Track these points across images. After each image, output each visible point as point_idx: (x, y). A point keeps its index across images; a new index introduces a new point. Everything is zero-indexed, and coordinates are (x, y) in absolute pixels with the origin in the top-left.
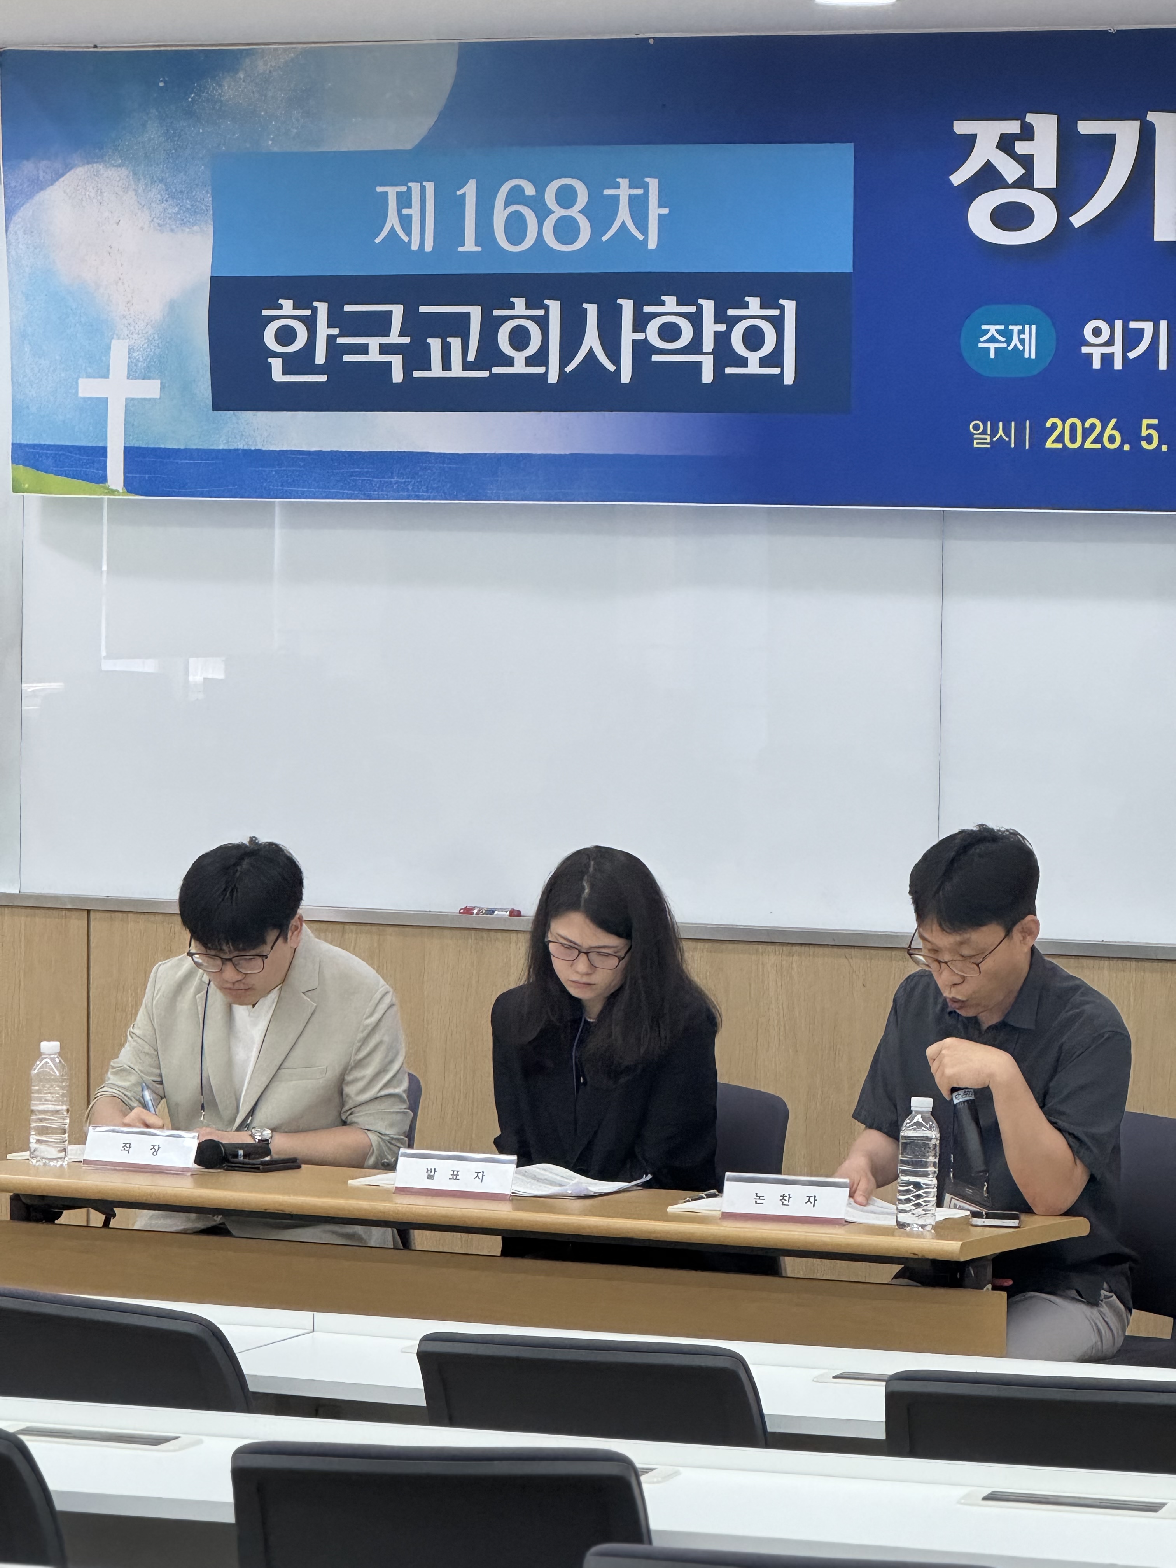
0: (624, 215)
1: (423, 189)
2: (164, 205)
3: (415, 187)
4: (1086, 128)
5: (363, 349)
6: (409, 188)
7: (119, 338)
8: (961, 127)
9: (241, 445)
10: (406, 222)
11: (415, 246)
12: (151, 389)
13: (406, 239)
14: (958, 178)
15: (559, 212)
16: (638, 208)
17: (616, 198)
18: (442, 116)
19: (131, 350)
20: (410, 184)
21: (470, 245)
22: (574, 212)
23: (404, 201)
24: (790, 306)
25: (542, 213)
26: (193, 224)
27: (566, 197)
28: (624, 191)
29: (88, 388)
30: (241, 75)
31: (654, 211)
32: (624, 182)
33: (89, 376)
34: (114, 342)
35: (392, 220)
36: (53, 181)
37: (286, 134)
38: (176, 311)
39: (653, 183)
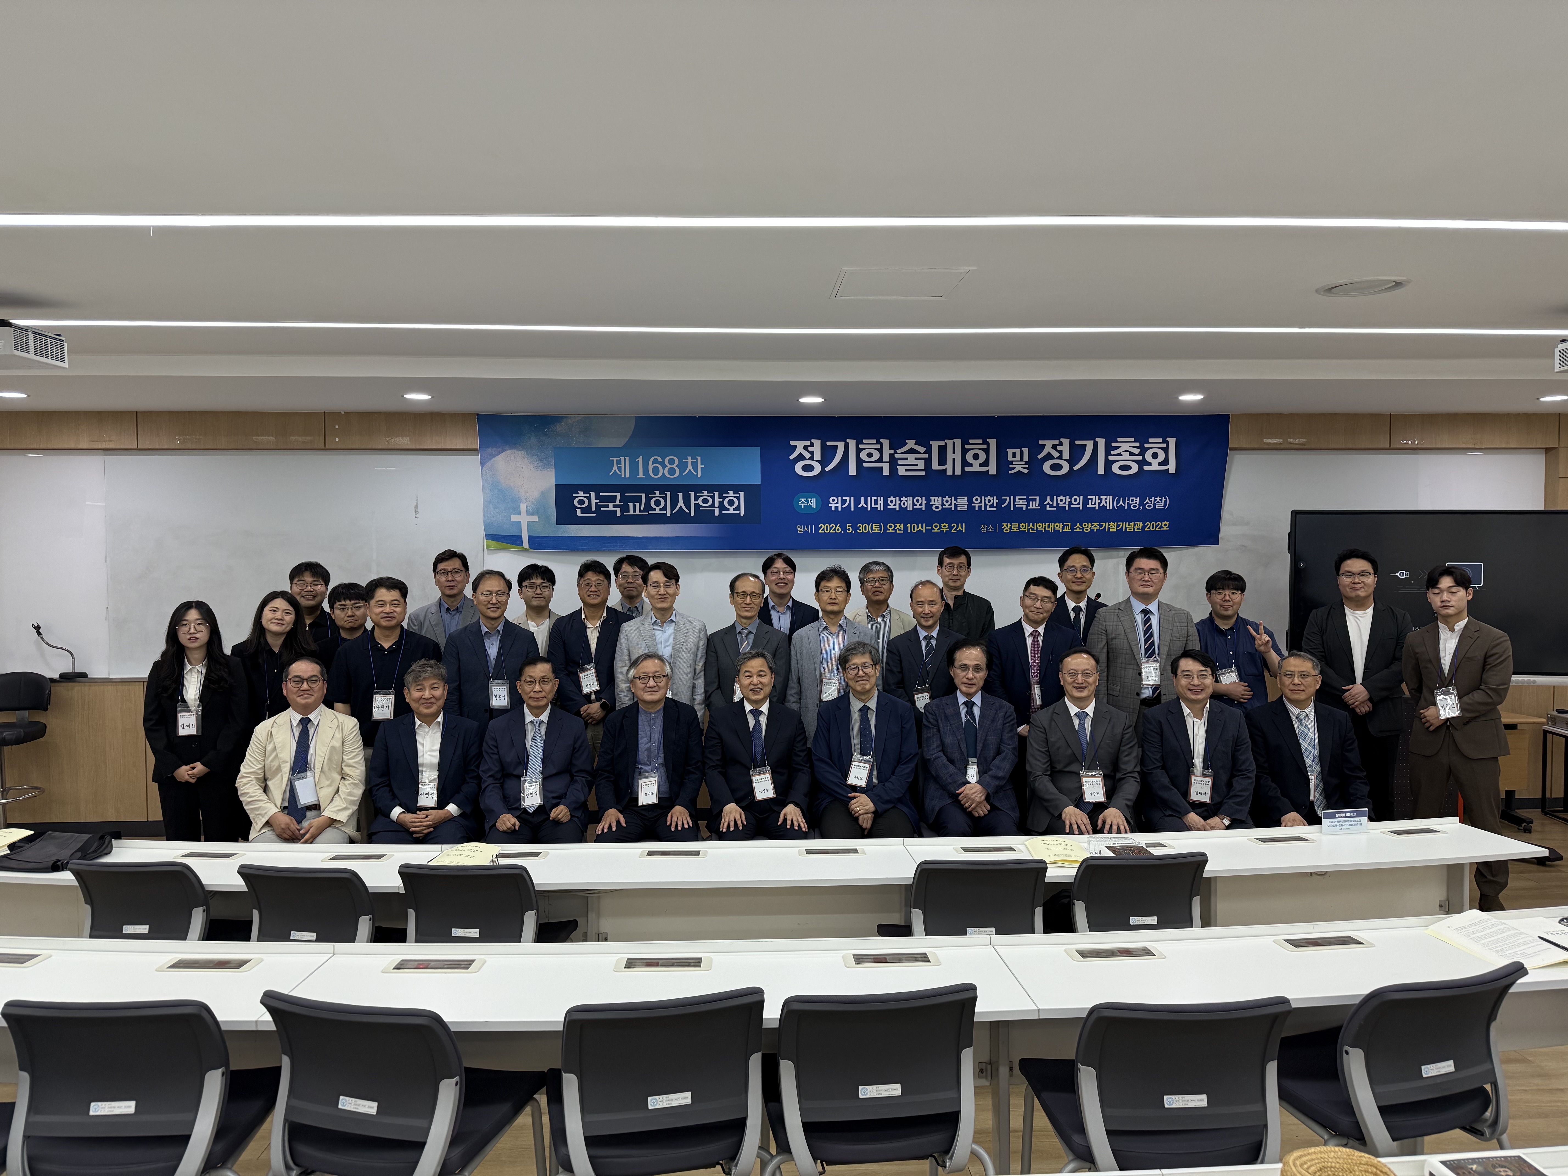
0: (690, 467)
1: (625, 459)
2: (537, 462)
3: (623, 458)
4: (829, 443)
5: (608, 506)
6: (620, 459)
7: (523, 503)
8: (792, 443)
9: (567, 535)
10: (619, 469)
11: (623, 476)
12: (535, 518)
13: (620, 474)
14: (792, 457)
15: (670, 466)
16: (695, 465)
17: (687, 462)
18: (630, 437)
19: (527, 506)
20: (621, 457)
21: (641, 475)
22: (674, 466)
23: (619, 462)
24: (742, 494)
25: (664, 466)
26: (548, 469)
27: (672, 462)
28: (690, 460)
29: (514, 518)
30: (563, 424)
31: (699, 466)
32: (690, 458)
33: (514, 514)
34: (521, 504)
35: (615, 468)
36: (497, 455)
37: (579, 442)
38: (543, 494)
39: (699, 458)
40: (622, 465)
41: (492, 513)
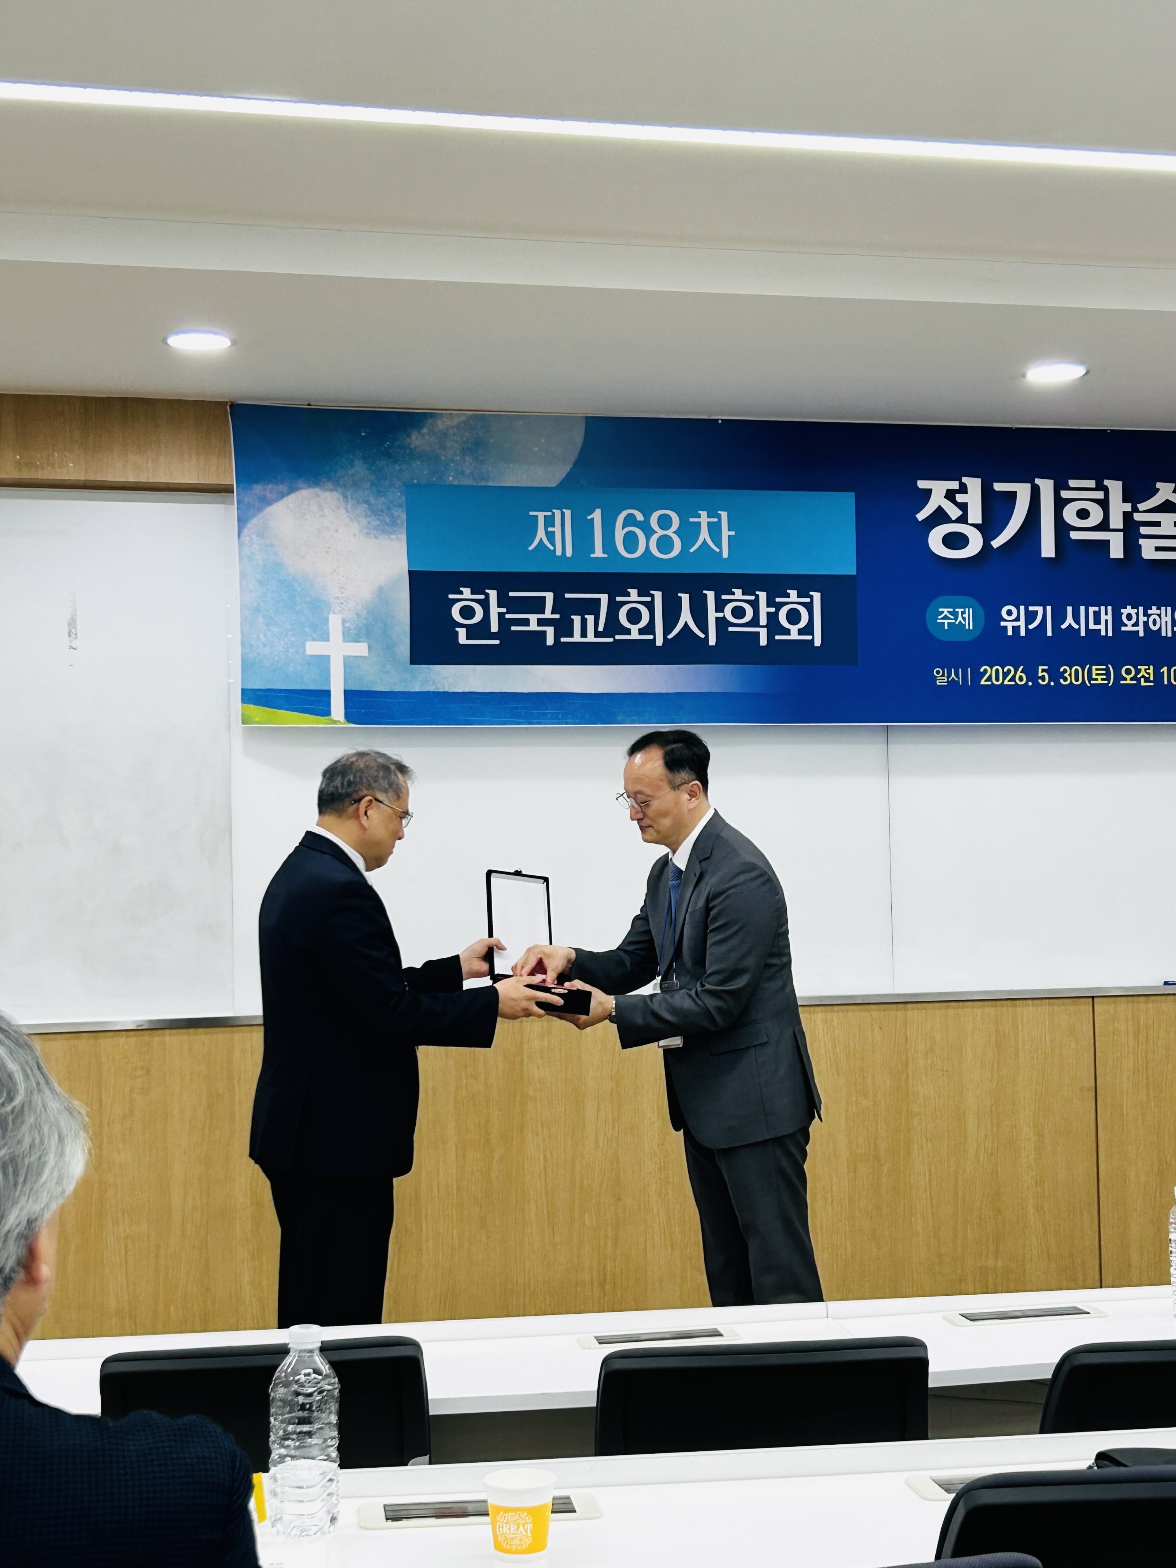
0: (704, 535)
1: (563, 514)
2: (369, 519)
3: (557, 513)
4: (998, 487)
5: (526, 622)
6: (553, 514)
7: (334, 613)
8: (922, 484)
9: (431, 688)
10: (551, 536)
11: (559, 553)
12: (361, 649)
13: (552, 548)
14: (921, 516)
15: (660, 532)
16: (715, 530)
17: (699, 523)
18: (575, 464)
19: (344, 621)
20: (554, 511)
21: (599, 553)
22: (670, 532)
23: (550, 522)
24: (817, 596)
25: (649, 532)
26: (391, 533)
27: (665, 523)
28: (704, 518)
29: (313, 648)
30: (425, 430)
31: (726, 533)
32: (703, 514)
33: (314, 640)
34: (331, 616)
35: (541, 534)
36: (277, 500)
37: (463, 473)
38: (382, 594)
39: (724, 515)
40: (557, 529)
41: (261, 636)
